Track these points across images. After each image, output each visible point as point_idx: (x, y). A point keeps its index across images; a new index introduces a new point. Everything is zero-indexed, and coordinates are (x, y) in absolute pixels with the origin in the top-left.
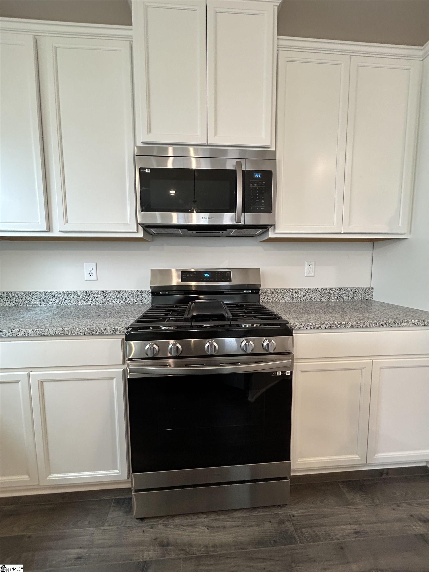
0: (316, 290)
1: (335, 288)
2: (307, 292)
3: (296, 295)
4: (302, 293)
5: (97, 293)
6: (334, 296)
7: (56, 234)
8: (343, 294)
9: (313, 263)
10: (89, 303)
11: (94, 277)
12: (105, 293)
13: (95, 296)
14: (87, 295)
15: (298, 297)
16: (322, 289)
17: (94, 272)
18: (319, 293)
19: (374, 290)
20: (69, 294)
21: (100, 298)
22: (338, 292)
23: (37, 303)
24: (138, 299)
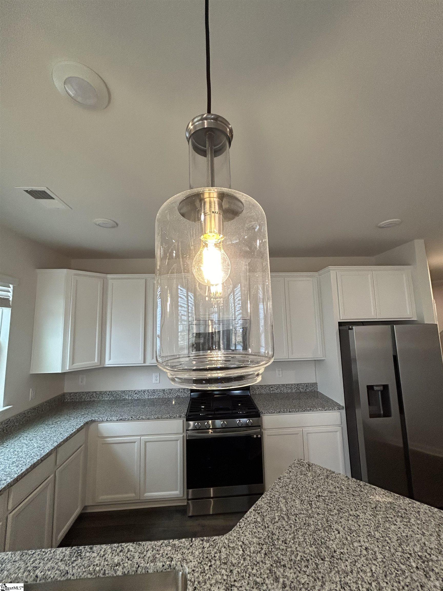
0: (283, 385)
1: (294, 384)
2: (278, 386)
3: (272, 389)
4: (275, 388)
5: (160, 391)
6: (295, 389)
7: (147, 364)
8: (299, 387)
9: (281, 369)
10: (155, 397)
11: (158, 382)
12: (164, 390)
13: (159, 392)
14: (154, 392)
15: (273, 390)
16: (287, 385)
17: (158, 378)
18: (285, 388)
19: (318, 385)
20: (144, 391)
21: (161, 394)
22: (296, 386)
23: (127, 397)
24: (182, 394)
